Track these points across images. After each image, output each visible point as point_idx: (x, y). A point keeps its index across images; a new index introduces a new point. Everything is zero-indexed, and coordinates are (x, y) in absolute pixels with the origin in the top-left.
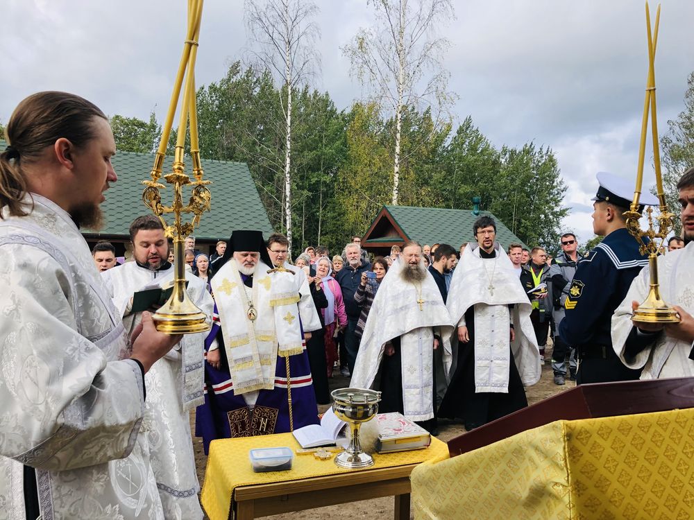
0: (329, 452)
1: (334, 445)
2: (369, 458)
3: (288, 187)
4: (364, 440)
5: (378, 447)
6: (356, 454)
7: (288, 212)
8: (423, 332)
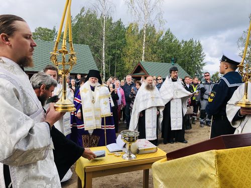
0: (119, 154)
1: (122, 151)
2: (135, 156)
3: (104, 54)
4: (133, 150)
5: (138, 152)
6: (130, 155)
7: (104, 64)
8: (153, 108)
